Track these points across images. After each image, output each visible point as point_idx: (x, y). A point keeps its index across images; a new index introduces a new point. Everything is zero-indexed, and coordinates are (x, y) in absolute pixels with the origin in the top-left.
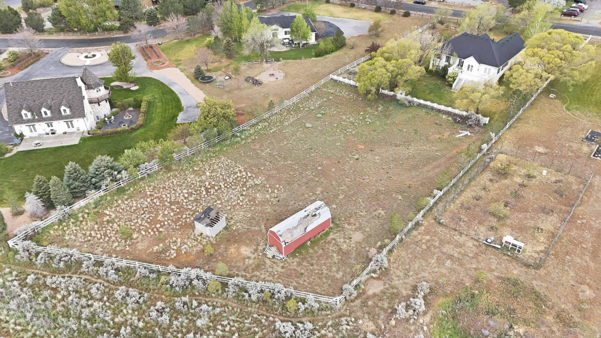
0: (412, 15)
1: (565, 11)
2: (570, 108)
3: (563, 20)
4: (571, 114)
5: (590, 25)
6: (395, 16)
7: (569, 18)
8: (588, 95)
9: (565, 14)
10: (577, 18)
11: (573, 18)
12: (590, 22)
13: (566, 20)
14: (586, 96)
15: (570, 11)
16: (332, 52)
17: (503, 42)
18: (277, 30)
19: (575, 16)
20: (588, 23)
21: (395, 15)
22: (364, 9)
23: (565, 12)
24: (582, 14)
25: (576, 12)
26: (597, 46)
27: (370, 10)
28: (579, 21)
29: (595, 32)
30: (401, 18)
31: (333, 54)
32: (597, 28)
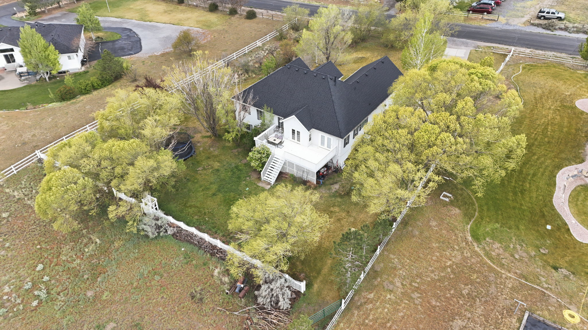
0: (259, 16)
1: (474, 4)
2: (480, 232)
3: (472, 19)
4: (482, 253)
5: (511, 28)
6: (235, 19)
7: (480, 16)
8: (515, 194)
9: (475, 11)
10: (490, 17)
11: (486, 16)
12: (511, 21)
13: (475, 19)
14: (510, 195)
15: (482, 6)
16: (95, 88)
17: (356, 79)
18: (12, 50)
19: (489, 13)
20: (507, 24)
21: (237, 16)
22: (197, 6)
23: (475, 7)
24: (498, 8)
25: (490, 7)
26: (524, 68)
27: (203, 8)
28: (494, 20)
29: (519, 39)
30: (243, 20)
31: (95, 93)
32: (520, 32)
